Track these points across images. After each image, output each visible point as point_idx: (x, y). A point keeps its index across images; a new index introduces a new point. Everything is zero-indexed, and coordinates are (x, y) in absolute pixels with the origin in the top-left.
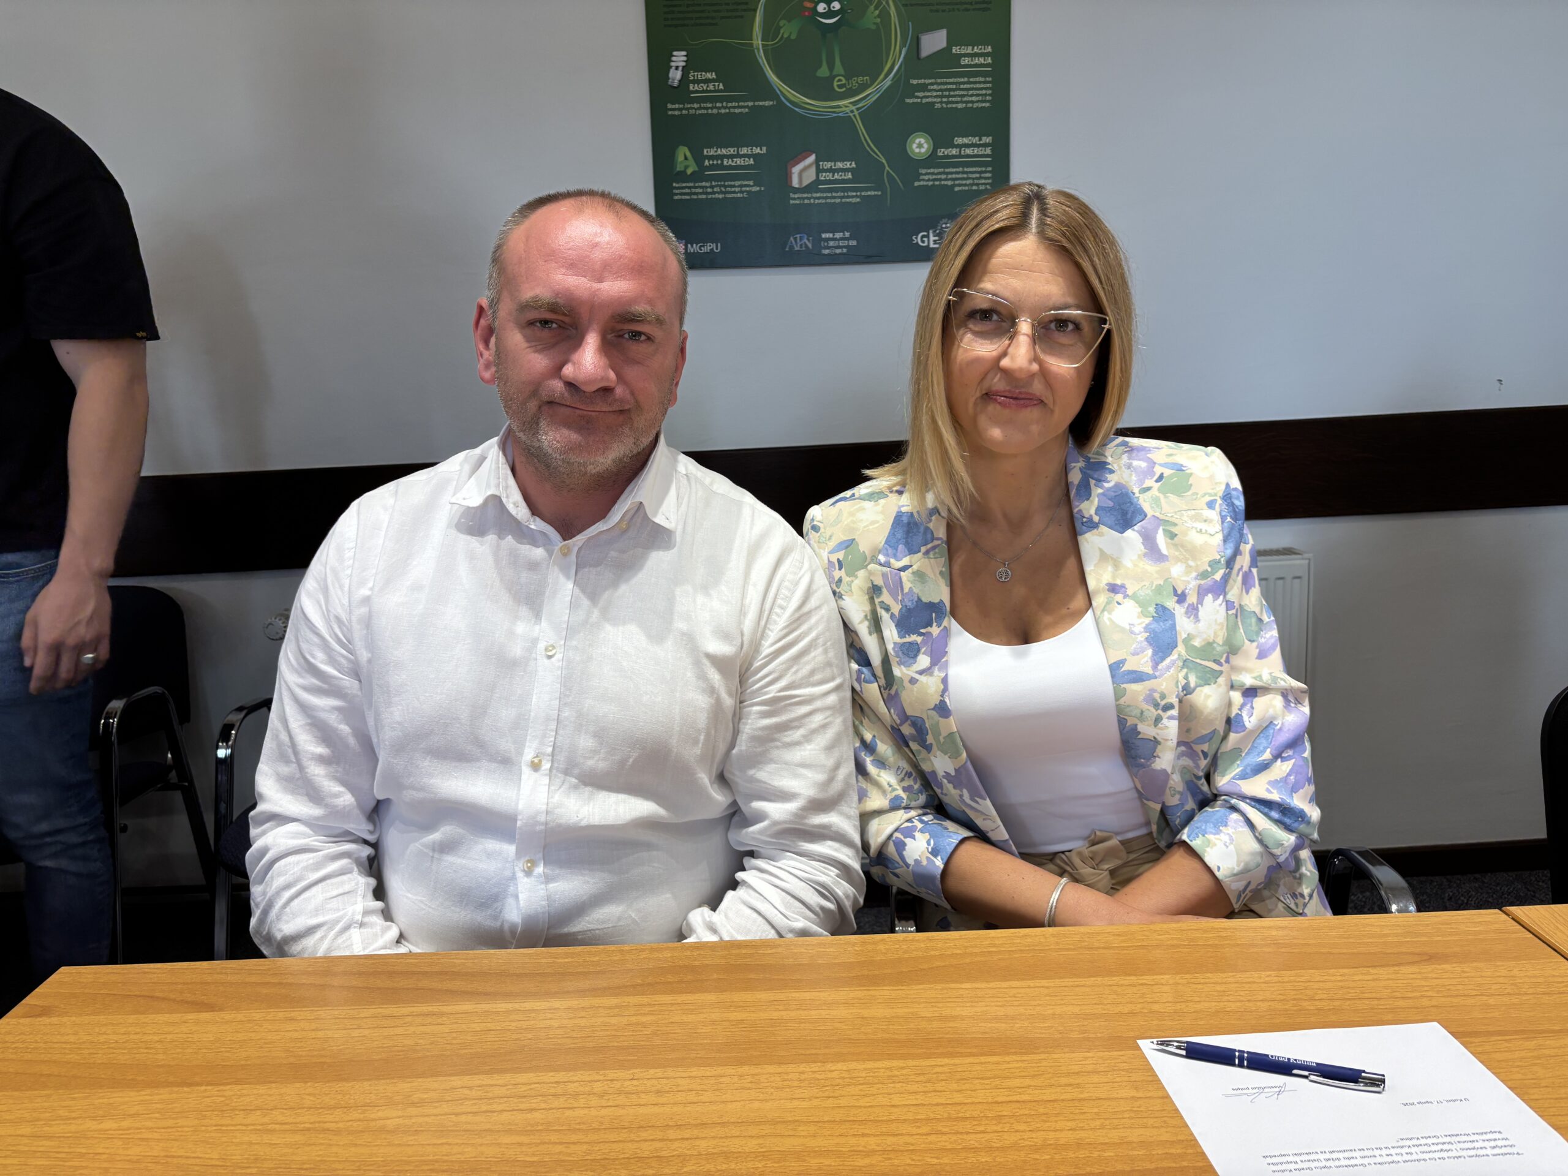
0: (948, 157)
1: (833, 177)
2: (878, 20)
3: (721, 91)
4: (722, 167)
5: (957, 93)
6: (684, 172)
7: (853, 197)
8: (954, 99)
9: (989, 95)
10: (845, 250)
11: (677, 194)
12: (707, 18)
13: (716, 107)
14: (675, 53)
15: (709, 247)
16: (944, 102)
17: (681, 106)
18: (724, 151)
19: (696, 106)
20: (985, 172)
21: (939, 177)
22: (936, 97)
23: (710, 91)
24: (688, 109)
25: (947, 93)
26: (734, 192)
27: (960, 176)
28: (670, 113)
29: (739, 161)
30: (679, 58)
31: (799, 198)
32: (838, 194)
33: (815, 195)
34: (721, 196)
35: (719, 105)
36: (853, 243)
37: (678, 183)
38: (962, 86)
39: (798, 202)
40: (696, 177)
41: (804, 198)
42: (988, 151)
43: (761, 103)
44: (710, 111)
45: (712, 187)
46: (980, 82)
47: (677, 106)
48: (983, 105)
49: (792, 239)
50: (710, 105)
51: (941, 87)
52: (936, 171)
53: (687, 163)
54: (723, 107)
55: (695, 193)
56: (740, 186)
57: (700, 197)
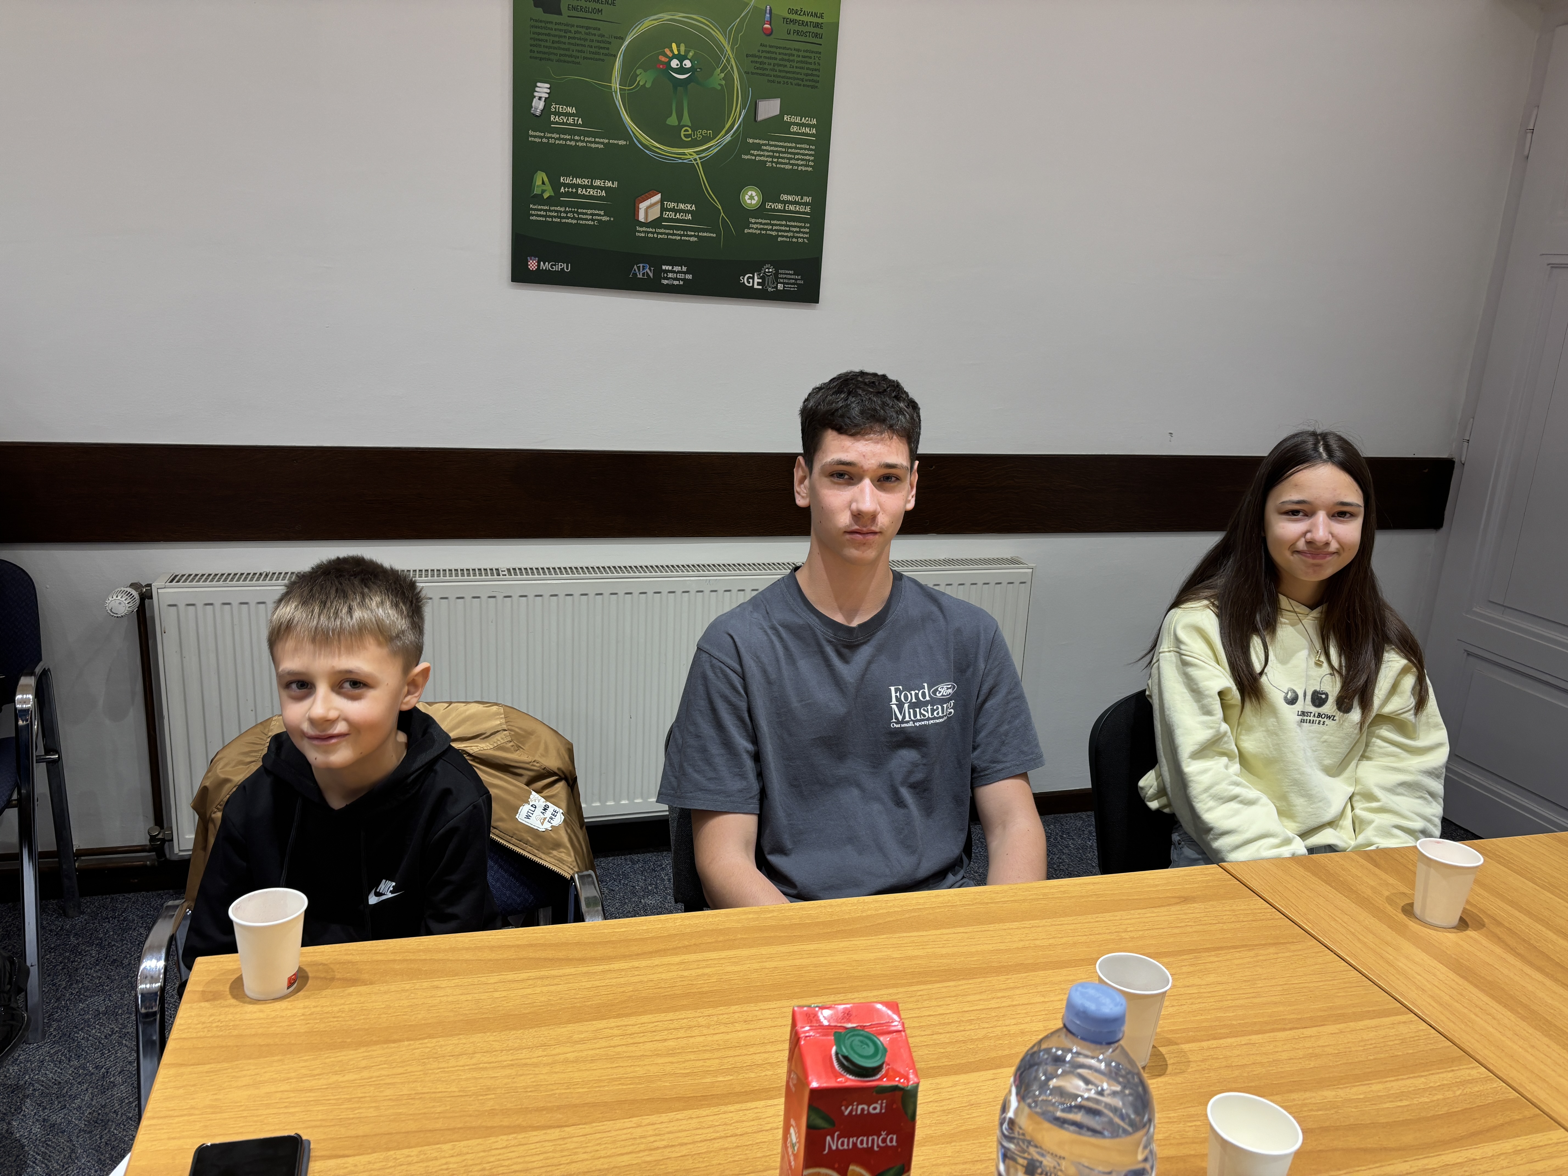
0: (774, 210)
1: (675, 216)
2: (723, 82)
3: (579, 125)
4: (576, 195)
5: (785, 155)
6: (541, 195)
7: (691, 236)
8: (783, 161)
9: (812, 161)
10: (681, 283)
11: (533, 215)
12: (571, 56)
13: (574, 140)
14: (539, 84)
15: (559, 267)
16: (775, 162)
17: (542, 134)
18: (579, 181)
19: (556, 136)
20: (805, 227)
21: (766, 227)
22: (768, 156)
23: (570, 124)
24: (548, 138)
25: (778, 155)
26: (586, 220)
27: (783, 228)
28: (530, 139)
29: (592, 192)
30: (543, 90)
31: (643, 231)
32: (679, 232)
33: (658, 230)
34: (574, 222)
35: (576, 138)
36: (689, 277)
37: (534, 205)
38: (790, 150)
39: (643, 235)
40: (552, 201)
41: (648, 232)
42: (808, 209)
43: (616, 142)
44: (568, 143)
45: (565, 212)
46: (805, 149)
47: (538, 134)
48: (806, 169)
49: (635, 267)
50: (569, 137)
51: (772, 148)
52: (764, 221)
53: (544, 187)
54: (580, 140)
55: (550, 216)
56: (592, 215)
57: (554, 220)
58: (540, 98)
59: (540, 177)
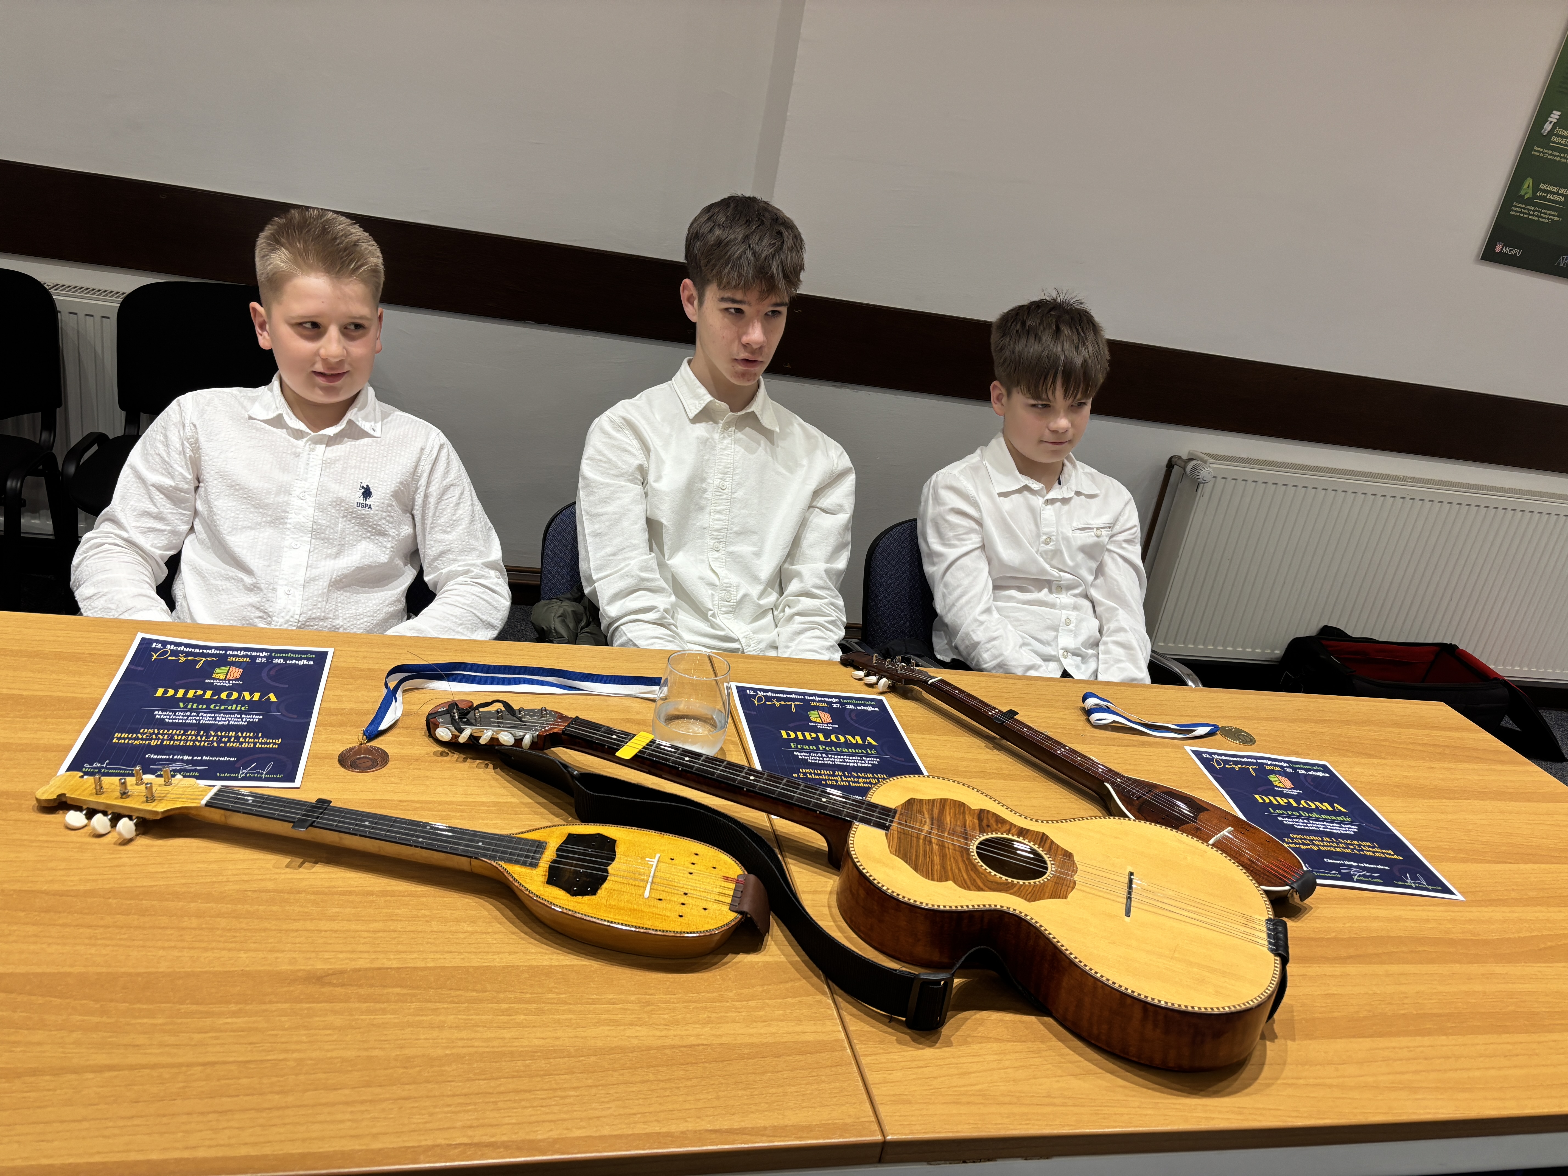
4: (1545, 199)
11: (1513, 211)
13: (1560, 156)
14: (1554, 112)
15: (1514, 252)
17: (1542, 150)
18: (1551, 188)
19: (1550, 152)
23: (1562, 144)
24: (1544, 153)
26: (1544, 218)
28: (1533, 153)
29: (1556, 198)
30: (1555, 116)
34: (1537, 219)
37: (1516, 203)
40: (1529, 202)
44: (1556, 158)
45: (1533, 211)
47: (1539, 149)
49: (1561, 258)
50: (1557, 154)
53: (1528, 190)
54: (1563, 157)
55: (1523, 213)
56: (1550, 215)
57: (1525, 216)
58: (1551, 122)
59: (1529, 183)
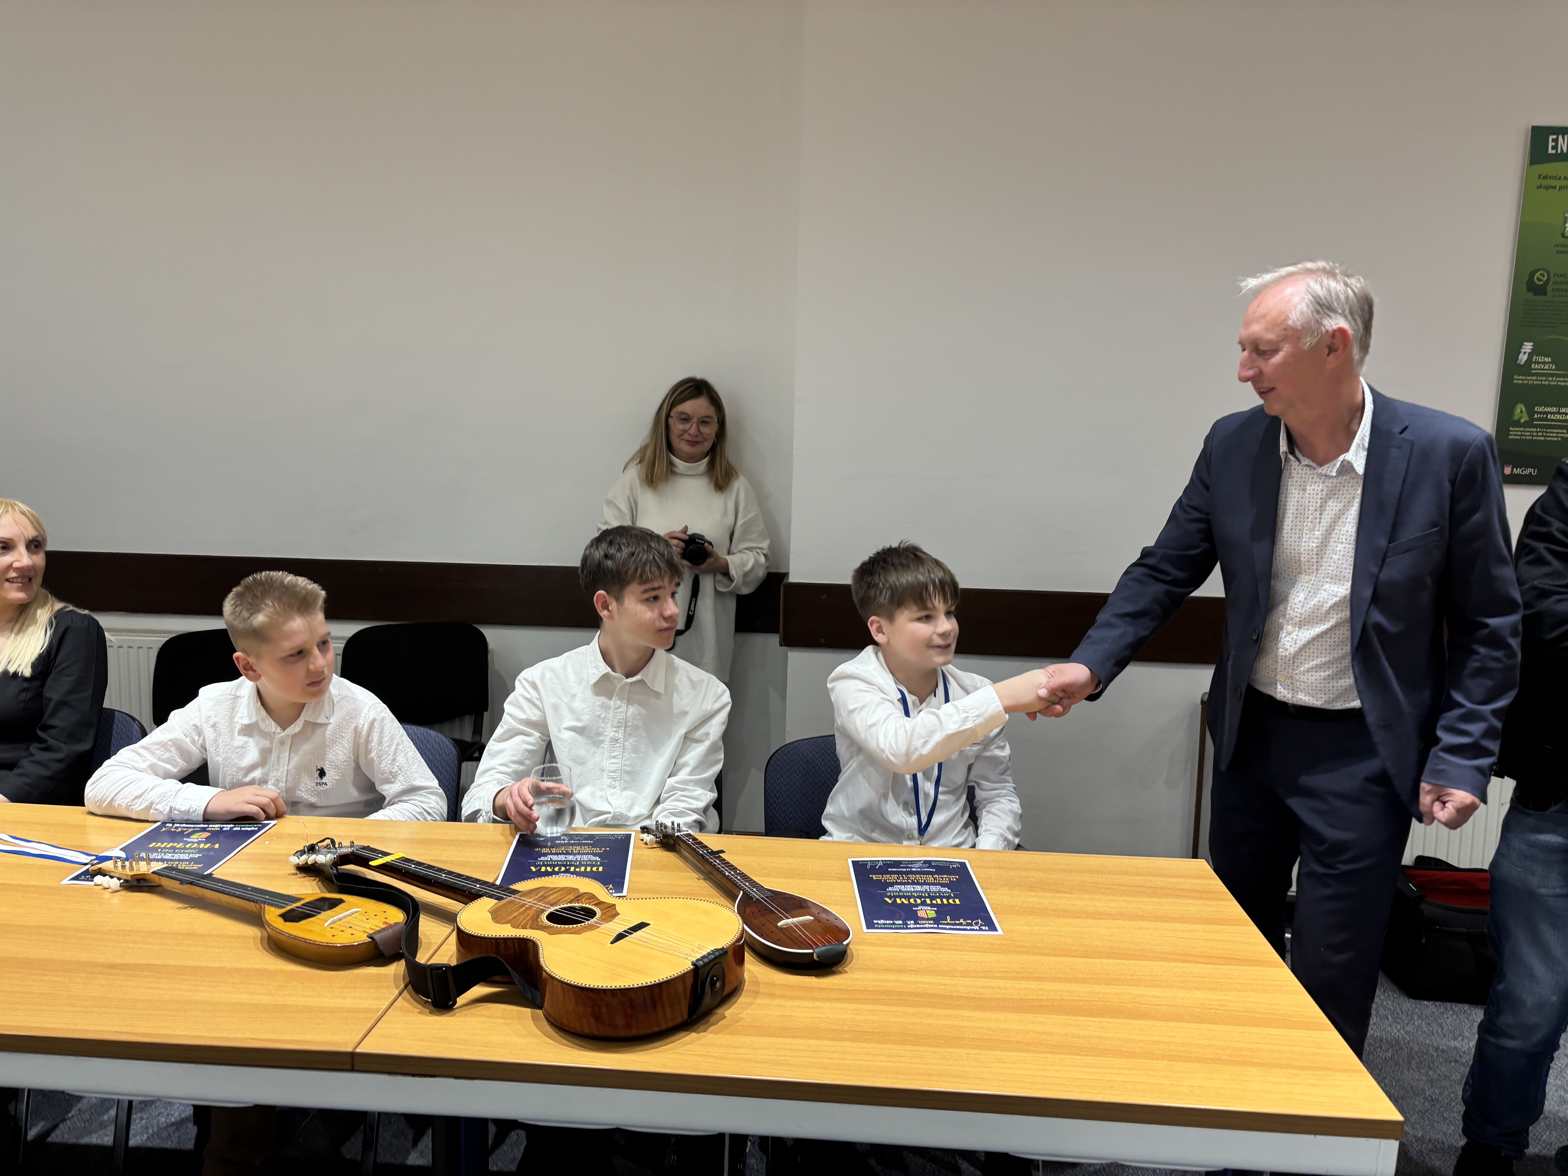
3: (1553, 370)
4: (1546, 419)
11: (1511, 435)
12: (1552, 323)
13: (1548, 380)
14: (1525, 343)
15: (1529, 471)
17: (1524, 378)
18: (1549, 409)
19: (1535, 378)
23: (1546, 370)
24: (1528, 380)
26: (1552, 437)
28: (1514, 382)
29: (1558, 417)
30: (1528, 347)
34: (1543, 438)
35: (1550, 379)
37: (1513, 427)
44: (1543, 382)
45: (1536, 432)
47: (1521, 377)
50: (1544, 379)
53: (1522, 415)
54: (1552, 381)
55: (1524, 435)
56: (1558, 433)
57: (1527, 438)
58: (1525, 353)
59: (1520, 408)
